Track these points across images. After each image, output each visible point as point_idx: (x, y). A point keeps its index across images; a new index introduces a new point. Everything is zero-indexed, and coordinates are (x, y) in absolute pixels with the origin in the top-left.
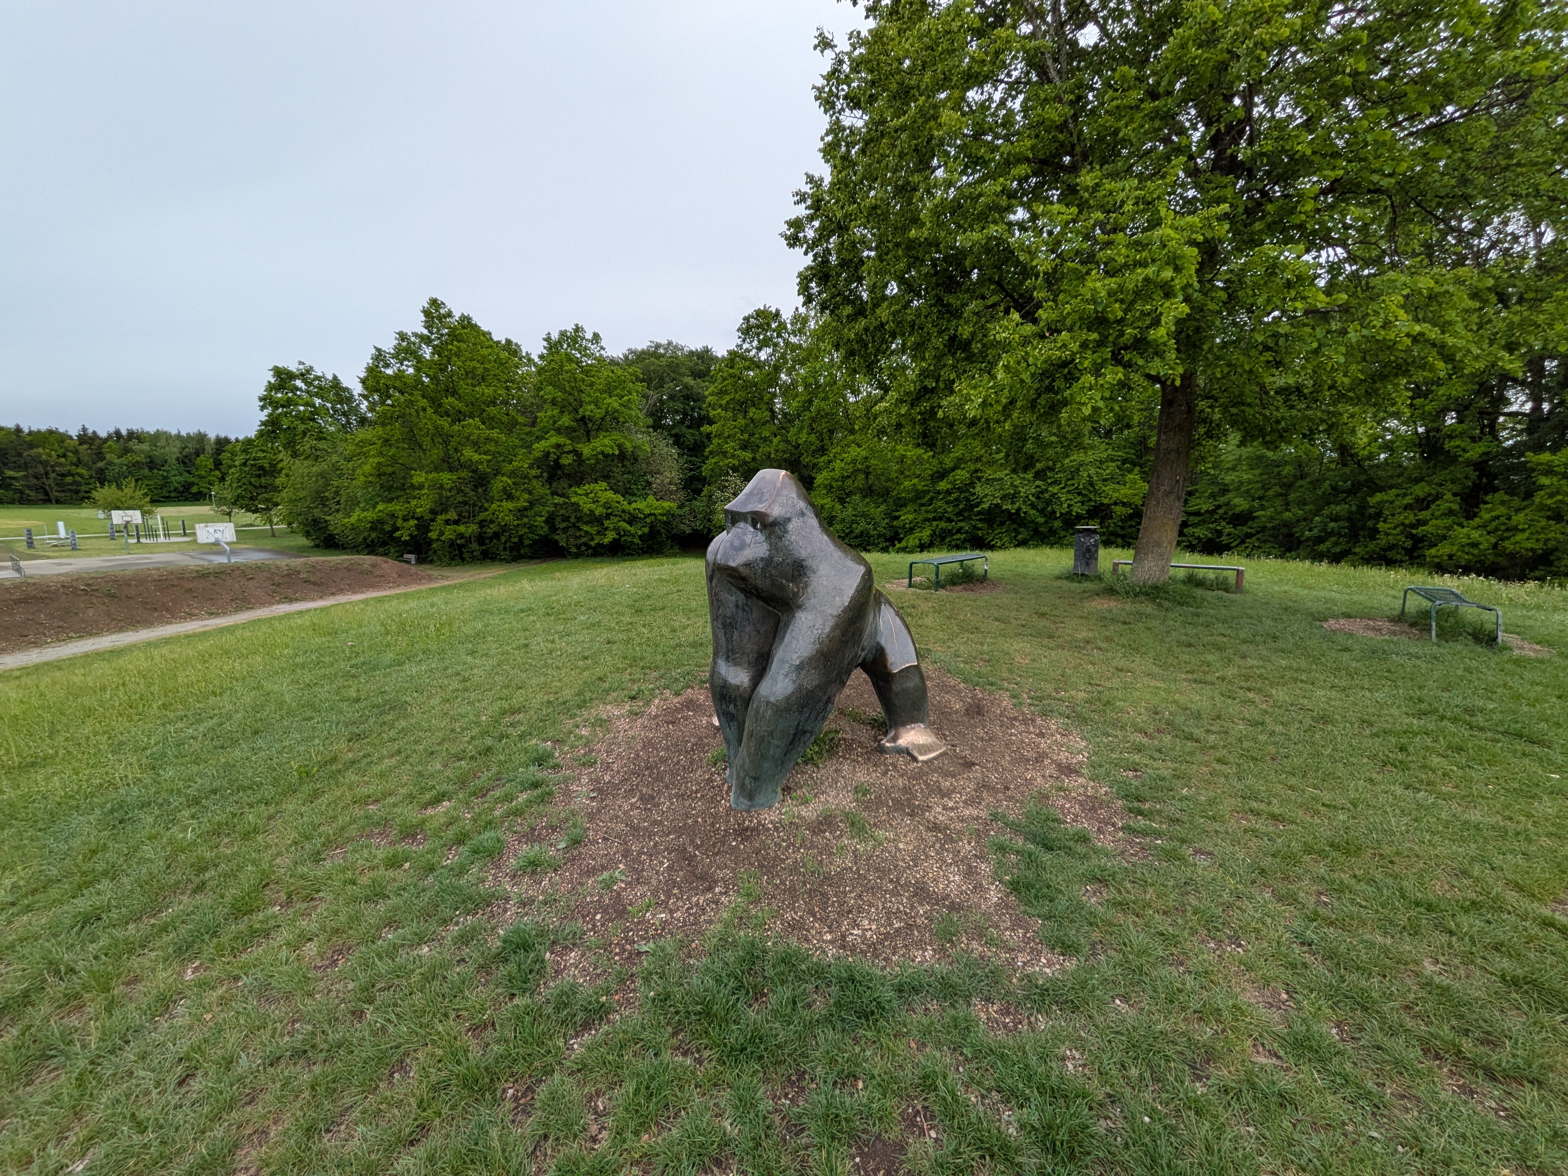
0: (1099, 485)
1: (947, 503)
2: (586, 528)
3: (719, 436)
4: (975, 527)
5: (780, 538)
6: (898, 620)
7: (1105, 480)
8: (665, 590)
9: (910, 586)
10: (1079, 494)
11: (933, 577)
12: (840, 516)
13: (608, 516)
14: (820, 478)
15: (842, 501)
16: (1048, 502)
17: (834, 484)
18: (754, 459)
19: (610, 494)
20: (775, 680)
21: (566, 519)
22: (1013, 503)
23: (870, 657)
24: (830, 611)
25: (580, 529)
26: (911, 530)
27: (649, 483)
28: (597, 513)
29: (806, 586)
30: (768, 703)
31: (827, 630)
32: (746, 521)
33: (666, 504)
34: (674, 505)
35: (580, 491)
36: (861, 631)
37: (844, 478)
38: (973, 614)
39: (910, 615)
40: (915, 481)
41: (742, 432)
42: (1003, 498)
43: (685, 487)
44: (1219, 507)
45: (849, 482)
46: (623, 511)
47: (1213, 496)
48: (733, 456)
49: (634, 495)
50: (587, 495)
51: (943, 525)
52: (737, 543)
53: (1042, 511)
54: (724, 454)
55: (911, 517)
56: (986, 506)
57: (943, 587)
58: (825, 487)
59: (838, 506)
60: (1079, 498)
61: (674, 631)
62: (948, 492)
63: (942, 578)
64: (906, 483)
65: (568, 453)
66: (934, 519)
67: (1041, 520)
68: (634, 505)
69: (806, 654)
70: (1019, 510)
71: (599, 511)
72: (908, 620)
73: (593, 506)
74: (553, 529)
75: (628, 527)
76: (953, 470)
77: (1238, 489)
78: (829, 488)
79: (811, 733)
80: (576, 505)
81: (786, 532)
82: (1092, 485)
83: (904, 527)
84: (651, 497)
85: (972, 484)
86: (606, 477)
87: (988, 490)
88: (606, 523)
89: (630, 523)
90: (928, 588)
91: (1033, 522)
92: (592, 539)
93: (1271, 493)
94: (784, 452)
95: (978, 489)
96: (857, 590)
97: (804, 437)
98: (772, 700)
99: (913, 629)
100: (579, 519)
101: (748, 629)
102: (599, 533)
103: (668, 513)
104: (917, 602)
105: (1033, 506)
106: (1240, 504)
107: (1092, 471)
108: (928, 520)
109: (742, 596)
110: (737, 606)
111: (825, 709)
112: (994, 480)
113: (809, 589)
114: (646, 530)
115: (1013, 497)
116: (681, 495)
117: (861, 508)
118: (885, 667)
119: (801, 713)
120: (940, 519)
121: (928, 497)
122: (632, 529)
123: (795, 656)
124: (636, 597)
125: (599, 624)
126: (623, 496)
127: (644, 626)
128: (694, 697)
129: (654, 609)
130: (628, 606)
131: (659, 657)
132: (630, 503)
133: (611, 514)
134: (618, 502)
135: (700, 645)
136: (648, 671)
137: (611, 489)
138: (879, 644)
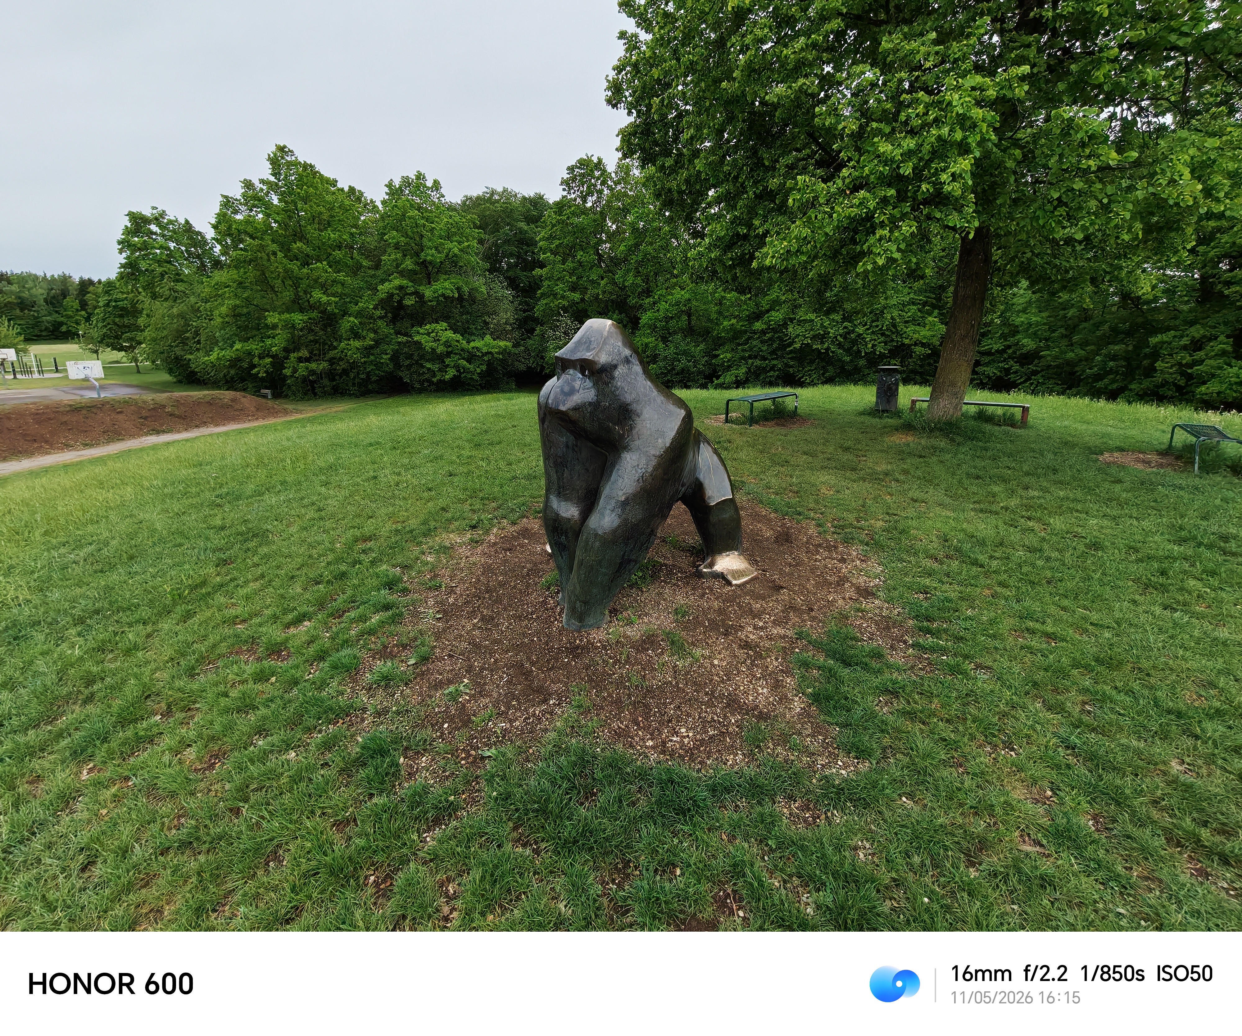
0: (900, 327)
1: (762, 342)
2: (428, 365)
3: (549, 279)
4: (787, 365)
5: (607, 384)
6: (715, 458)
7: (906, 322)
8: (501, 425)
9: (727, 421)
10: (883, 334)
11: (747, 414)
12: (663, 354)
13: (448, 354)
14: (645, 318)
15: (665, 340)
16: (854, 342)
17: (659, 324)
18: (583, 300)
19: (450, 334)
20: (603, 515)
21: (410, 356)
22: (822, 343)
23: (690, 491)
24: (653, 452)
25: (424, 367)
26: (729, 368)
27: (486, 323)
28: (439, 351)
29: (631, 428)
30: (596, 535)
31: (650, 469)
32: (575, 369)
33: (502, 344)
34: (509, 344)
35: (422, 331)
36: (682, 470)
37: (667, 319)
38: (783, 448)
39: (726, 449)
40: (733, 321)
41: (571, 275)
42: (813, 338)
43: (520, 327)
44: (1009, 347)
45: (673, 323)
46: (463, 350)
47: (1004, 336)
48: (563, 297)
49: (472, 334)
50: (428, 334)
51: (758, 362)
52: (566, 389)
53: (848, 351)
54: (555, 295)
55: (729, 356)
56: (797, 346)
57: (757, 422)
58: (649, 327)
59: (661, 345)
60: (882, 339)
61: (510, 464)
62: (763, 332)
63: (755, 414)
64: (725, 323)
65: (411, 294)
66: (750, 357)
67: (848, 359)
68: (472, 344)
69: (630, 491)
70: (828, 349)
71: (440, 349)
72: (724, 454)
73: (434, 345)
74: (398, 366)
75: (468, 365)
76: (768, 311)
77: (1027, 330)
78: (653, 328)
79: (636, 562)
80: (418, 343)
81: (613, 378)
82: (894, 325)
83: (722, 365)
84: (488, 336)
85: (785, 325)
86: (446, 318)
87: (799, 330)
88: (447, 361)
89: (469, 361)
90: (743, 423)
91: (840, 360)
92: (434, 375)
93: (1056, 334)
94: (610, 293)
95: (790, 330)
96: (677, 432)
97: (630, 279)
98: (600, 532)
99: (728, 463)
100: (422, 357)
101: (577, 468)
102: (440, 370)
103: (504, 351)
104: (734, 437)
105: (840, 346)
106: (1028, 344)
107: (895, 314)
108: (743, 358)
109: (572, 437)
110: (567, 446)
111: (648, 540)
112: (805, 321)
113: (634, 432)
114: (484, 368)
115: (821, 338)
116: (516, 334)
117: (683, 346)
118: (704, 499)
119: (626, 544)
120: (755, 357)
121: (744, 337)
122: (471, 367)
123: (621, 493)
124: (475, 432)
125: (441, 457)
126: (462, 335)
127: (482, 459)
128: (529, 526)
129: (491, 444)
130: (467, 441)
131: (496, 489)
132: (468, 342)
133: (451, 352)
134: (458, 341)
135: (535, 477)
136: (487, 502)
137: (451, 329)
138: (697, 479)
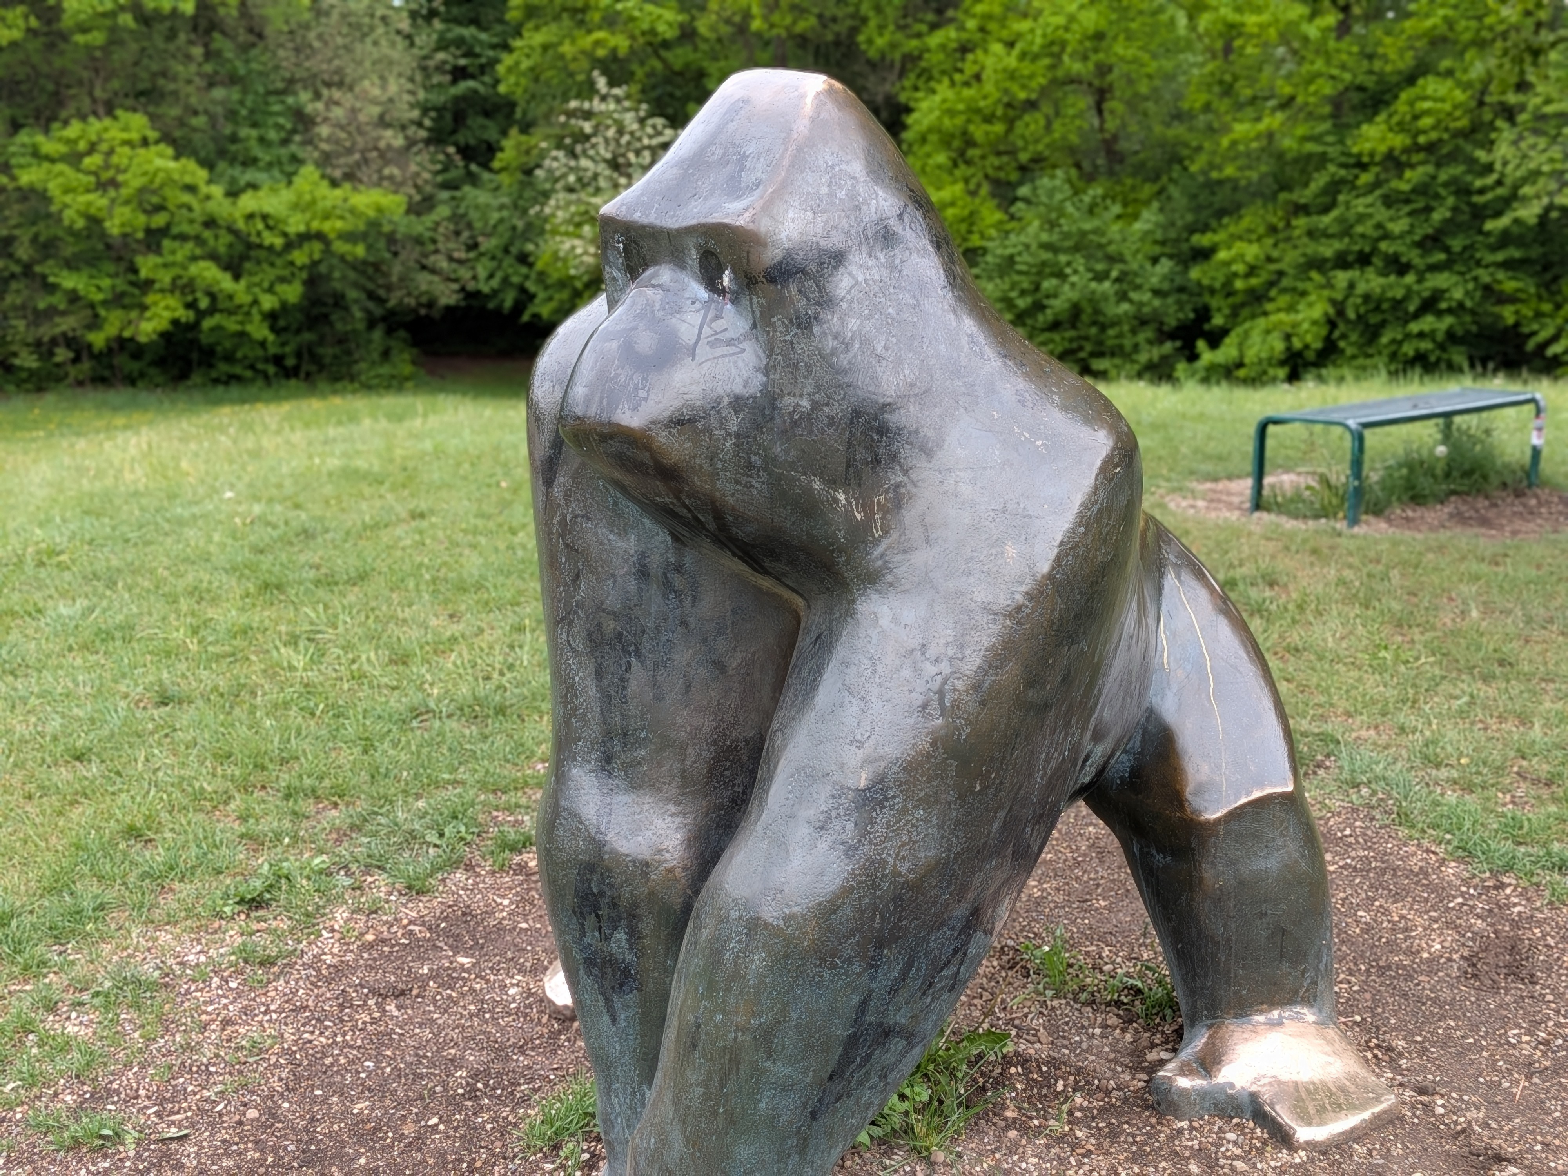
2: (71, 281)
4: (1488, 291)
8: (367, 511)
9: (1259, 503)
11: (1340, 474)
13: (152, 240)
14: (932, 108)
17: (978, 131)
19: (159, 160)
20: (781, 843)
23: (1122, 764)
24: (982, 594)
25: (53, 288)
26: (1256, 300)
27: (303, 120)
28: (113, 227)
29: (898, 502)
30: (754, 925)
31: (972, 662)
32: (678, 261)
33: (366, 200)
34: (395, 203)
35: (49, 147)
37: (1015, 110)
38: (1488, 609)
40: (1273, 121)
43: (437, 138)
46: (210, 223)
49: (250, 162)
50: (75, 159)
51: (1373, 281)
57: (1379, 510)
58: (946, 141)
61: (402, 659)
63: (1376, 475)
64: (1241, 129)
66: (1342, 261)
68: (248, 202)
69: (892, 752)
71: (121, 220)
73: (98, 201)
75: (227, 282)
84: (311, 173)
88: (147, 265)
89: (233, 266)
90: (1325, 512)
92: (94, 321)
96: (1083, 518)
98: (770, 913)
101: (681, 657)
102: (118, 300)
103: (372, 231)
104: (1286, 563)
109: (662, 538)
111: (959, 950)
113: (909, 514)
116: (422, 164)
118: (1177, 798)
119: (873, 965)
121: (1320, 181)
122: (241, 290)
123: (853, 756)
124: (263, 535)
125: (127, 632)
126: (208, 164)
127: (293, 641)
128: (478, 903)
129: (329, 582)
130: (233, 569)
131: (347, 756)
132: (233, 193)
133: (164, 231)
134: (191, 189)
135: (501, 711)
136: (307, 806)
137: (167, 138)
138: (1151, 714)
